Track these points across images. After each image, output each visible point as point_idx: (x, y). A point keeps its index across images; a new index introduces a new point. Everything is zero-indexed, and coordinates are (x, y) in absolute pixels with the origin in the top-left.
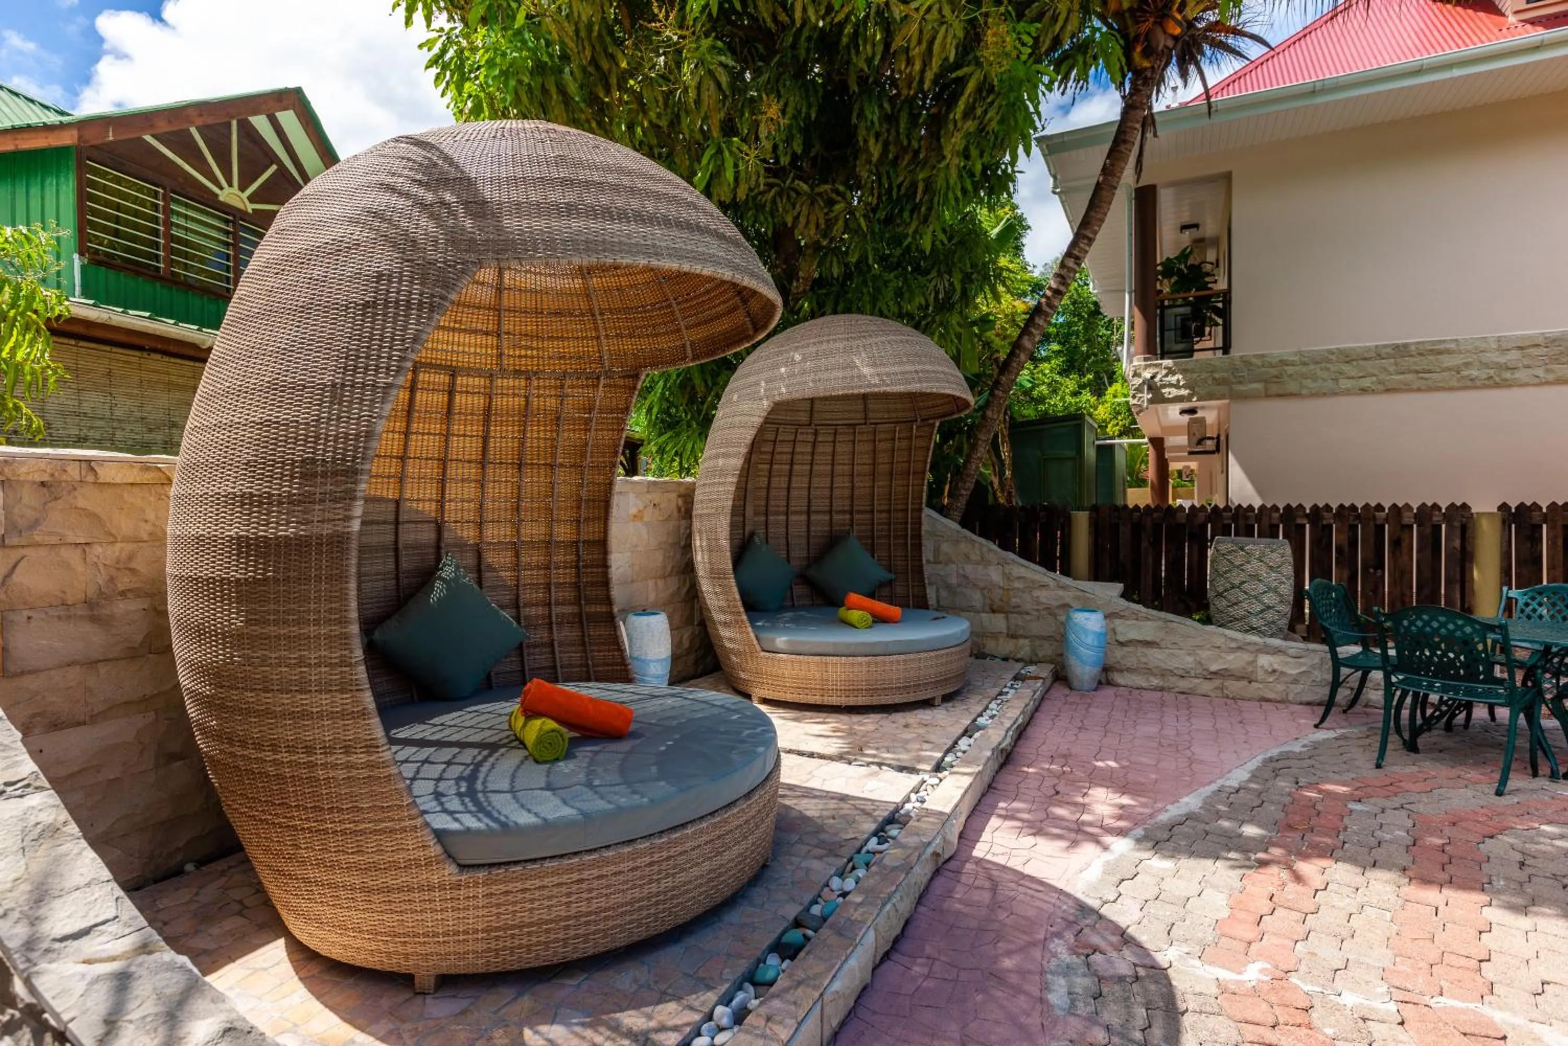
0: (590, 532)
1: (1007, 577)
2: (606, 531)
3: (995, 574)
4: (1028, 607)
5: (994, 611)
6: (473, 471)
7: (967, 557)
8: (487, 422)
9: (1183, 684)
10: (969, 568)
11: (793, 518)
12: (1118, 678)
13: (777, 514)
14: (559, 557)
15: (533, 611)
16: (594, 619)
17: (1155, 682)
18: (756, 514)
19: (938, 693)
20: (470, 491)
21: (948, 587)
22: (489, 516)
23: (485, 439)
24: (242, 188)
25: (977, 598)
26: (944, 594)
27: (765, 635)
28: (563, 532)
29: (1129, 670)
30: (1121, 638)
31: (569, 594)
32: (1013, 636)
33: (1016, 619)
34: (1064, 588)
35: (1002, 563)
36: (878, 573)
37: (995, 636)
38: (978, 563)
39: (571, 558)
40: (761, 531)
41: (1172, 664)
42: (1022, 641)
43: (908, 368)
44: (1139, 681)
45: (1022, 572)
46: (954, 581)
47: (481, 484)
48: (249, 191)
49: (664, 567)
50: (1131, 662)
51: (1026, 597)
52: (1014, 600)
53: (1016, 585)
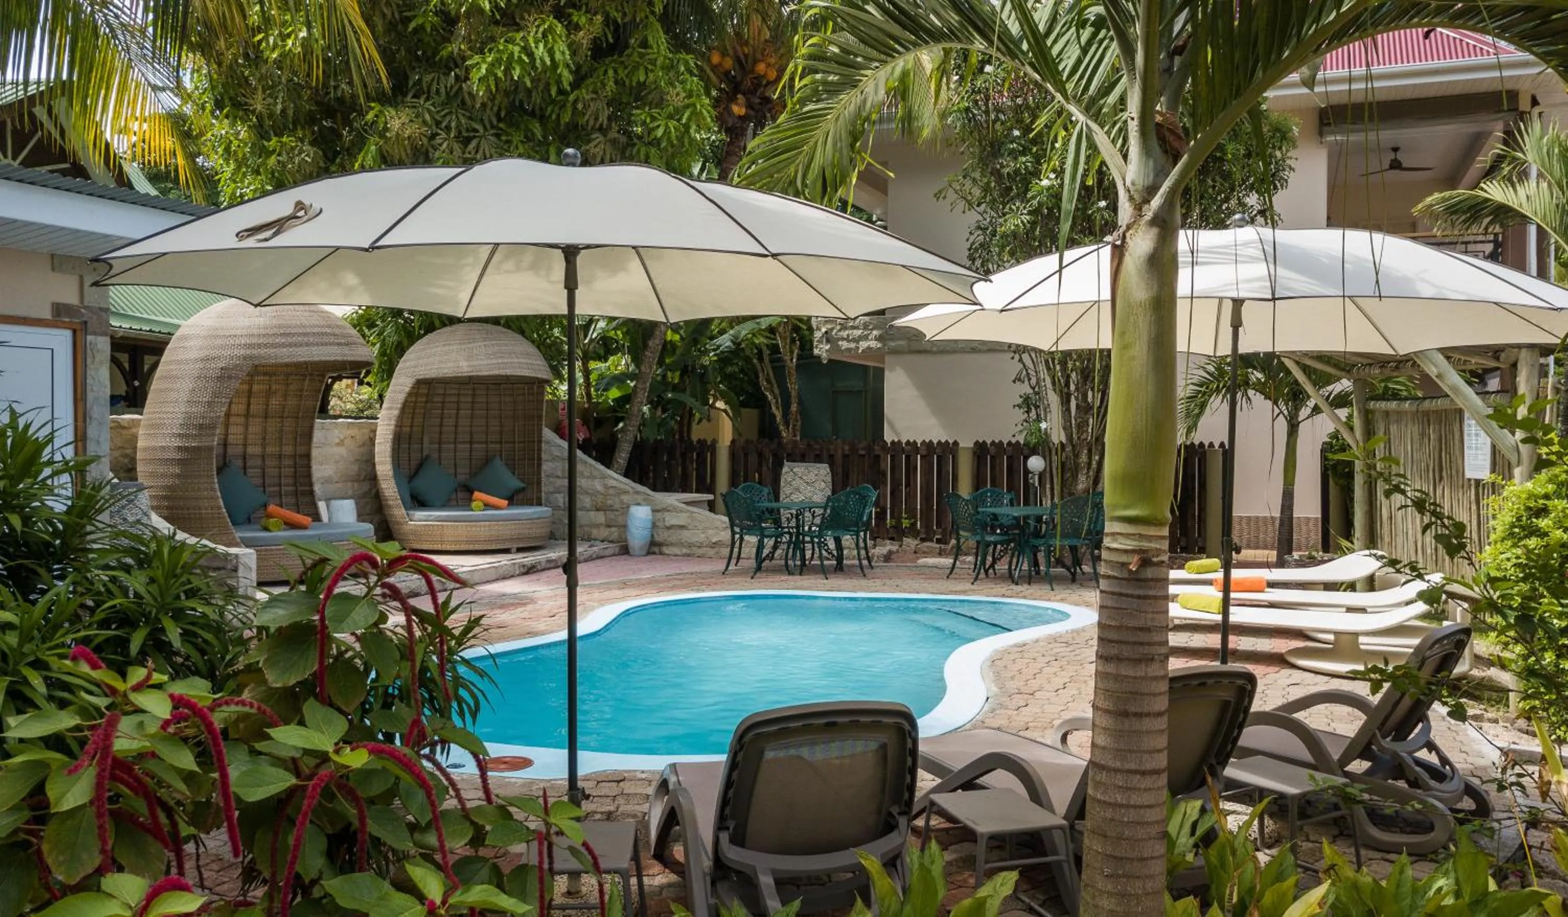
0: (301, 450)
1: (606, 487)
2: (310, 450)
4: (617, 506)
5: (598, 510)
6: (242, 420)
7: (582, 474)
8: (249, 397)
9: (700, 551)
10: (583, 481)
11: (460, 446)
12: (665, 550)
13: (449, 443)
14: (287, 462)
15: (272, 489)
16: (304, 494)
17: (685, 551)
18: (431, 443)
20: (240, 429)
22: (249, 442)
23: (249, 405)
24: (14, 158)
25: (587, 501)
27: (411, 512)
28: (288, 450)
29: (672, 544)
30: (667, 524)
31: (291, 481)
32: (608, 526)
33: (611, 515)
34: (638, 493)
35: (603, 477)
36: (515, 483)
37: (597, 526)
38: (588, 477)
39: (291, 463)
40: (435, 455)
41: (694, 539)
42: (613, 529)
43: (494, 361)
44: (676, 550)
45: (614, 483)
47: (246, 426)
48: (18, 161)
49: (359, 475)
50: (673, 539)
51: (617, 500)
52: (609, 502)
53: (611, 491)
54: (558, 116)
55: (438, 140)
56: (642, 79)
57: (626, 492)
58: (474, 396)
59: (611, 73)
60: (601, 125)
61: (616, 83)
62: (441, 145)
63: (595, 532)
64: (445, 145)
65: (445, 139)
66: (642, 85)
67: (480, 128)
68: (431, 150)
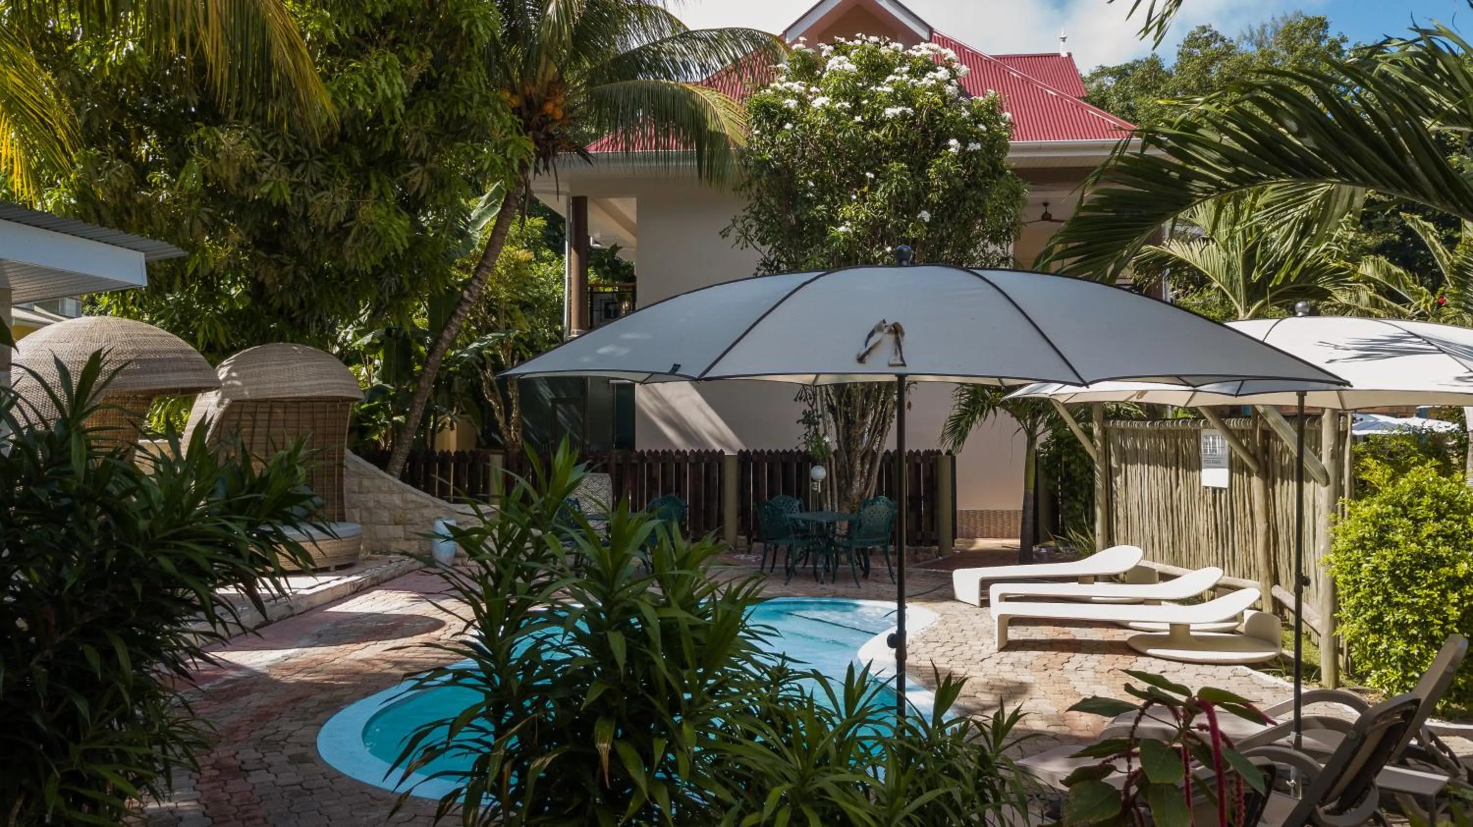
1: (405, 501)
3: (397, 500)
4: (418, 520)
5: (396, 524)
7: (379, 488)
10: (381, 497)
19: (332, 565)
21: (368, 509)
25: (385, 516)
26: (365, 514)
32: (408, 539)
33: (409, 528)
34: (438, 507)
35: (402, 492)
37: (397, 539)
38: (386, 492)
42: (413, 543)
45: (414, 497)
46: (371, 504)
51: (416, 514)
52: (409, 516)
53: (411, 505)
54: (379, 143)
55: (265, 163)
56: (462, 113)
57: (427, 506)
58: (270, 413)
59: (431, 106)
60: (421, 154)
61: (436, 115)
62: (268, 167)
63: (394, 546)
64: (273, 168)
65: (273, 163)
66: (462, 119)
67: (306, 152)
68: (258, 172)
